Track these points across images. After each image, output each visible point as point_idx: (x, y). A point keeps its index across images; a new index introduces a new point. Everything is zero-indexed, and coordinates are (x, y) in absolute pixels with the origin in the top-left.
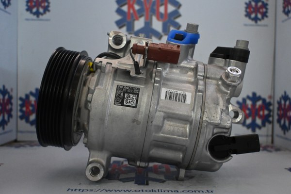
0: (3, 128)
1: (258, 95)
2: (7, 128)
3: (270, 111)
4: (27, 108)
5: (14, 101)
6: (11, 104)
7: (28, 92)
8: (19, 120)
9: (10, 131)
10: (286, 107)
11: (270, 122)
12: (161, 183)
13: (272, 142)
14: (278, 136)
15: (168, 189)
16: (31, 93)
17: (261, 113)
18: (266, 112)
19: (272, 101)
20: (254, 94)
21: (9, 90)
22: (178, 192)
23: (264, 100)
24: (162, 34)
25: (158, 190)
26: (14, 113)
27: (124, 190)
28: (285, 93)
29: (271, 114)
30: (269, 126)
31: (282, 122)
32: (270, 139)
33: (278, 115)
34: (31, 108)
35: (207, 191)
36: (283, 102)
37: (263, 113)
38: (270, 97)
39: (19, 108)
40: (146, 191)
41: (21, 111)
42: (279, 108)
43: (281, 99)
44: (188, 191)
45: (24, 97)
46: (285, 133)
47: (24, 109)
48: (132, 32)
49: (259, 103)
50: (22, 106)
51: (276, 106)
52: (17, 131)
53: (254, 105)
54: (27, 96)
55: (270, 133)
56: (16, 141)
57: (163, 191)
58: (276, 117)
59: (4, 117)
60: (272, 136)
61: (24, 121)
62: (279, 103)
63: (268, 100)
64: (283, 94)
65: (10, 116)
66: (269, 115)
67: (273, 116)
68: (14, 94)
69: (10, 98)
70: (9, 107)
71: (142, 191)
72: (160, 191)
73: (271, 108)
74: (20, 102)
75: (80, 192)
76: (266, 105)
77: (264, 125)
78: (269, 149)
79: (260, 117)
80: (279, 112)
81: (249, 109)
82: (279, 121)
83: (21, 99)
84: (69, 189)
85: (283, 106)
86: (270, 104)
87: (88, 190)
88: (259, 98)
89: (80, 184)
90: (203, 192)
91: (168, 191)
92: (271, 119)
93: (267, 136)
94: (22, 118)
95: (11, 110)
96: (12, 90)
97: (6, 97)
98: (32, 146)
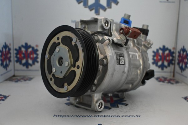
0: (7, 69)
1: (166, 47)
2: (9, 69)
3: (173, 57)
4: (20, 55)
5: (11, 51)
6: (10, 53)
7: (20, 45)
8: (15, 63)
9: (11, 70)
10: (184, 56)
11: (173, 64)
12: (109, 110)
13: (174, 76)
14: (177, 73)
15: (113, 114)
16: (22, 46)
17: (168, 58)
18: (171, 58)
19: (175, 51)
20: (164, 47)
21: (8, 45)
22: (119, 116)
23: (170, 50)
24: (107, 7)
25: (108, 115)
26: (12, 59)
27: (88, 116)
28: (184, 47)
29: (174, 59)
30: (172, 66)
31: (181, 65)
32: (172, 74)
33: (178, 60)
34: (22, 55)
35: (137, 115)
36: (182, 52)
37: (169, 58)
38: (174, 48)
39: (15, 55)
40: (100, 116)
41: (16, 57)
42: (179, 56)
43: (180, 50)
44: (126, 116)
45: (18, 48)
46: (182, 72)
47: (18, 56)
48: (87, 6)
49: (167, 52)
50: (17, 54)
51: (177, 54)
52: (15, 70)
53: (163, 53)
54: (20, 48)
55: (173, 70)
56: (14, 76)
57: (110, 116)
58: (177, 61)
59: (6, 62)
60: (174, 72)
61: (18, 64)
62: (179, 53)
63: (172, 50)
64: (182, 47)
65: (10, 61)
66: (172, 60)
67: (175, 61)
68: (11, 47)
69: (10, 49)
70: (9, 56)
71: (98, 116)
72: (109, 116)
73: (174, 55)
74: (15, 52)
75: (62, 117)
76: (171, 53)
77: (169, 65)
78: (172, 82)
79: (167, 61)
80: (179, 58)
81: (160, 56)
82: (179, 64)
83: (16, 50)
84: (54, 115)
85: (182, 55)
86: (173, 53)
87: (66, 116)
88: (167, 49)
89: (60, 111)
90: (134, 117)
91: (114, 116)
92: (173, 62)
93: (171, 72)
94: (17, 61)
95: (10, 57)
96: (10, 44)
97: (7, 49)
98: (25, 80)
